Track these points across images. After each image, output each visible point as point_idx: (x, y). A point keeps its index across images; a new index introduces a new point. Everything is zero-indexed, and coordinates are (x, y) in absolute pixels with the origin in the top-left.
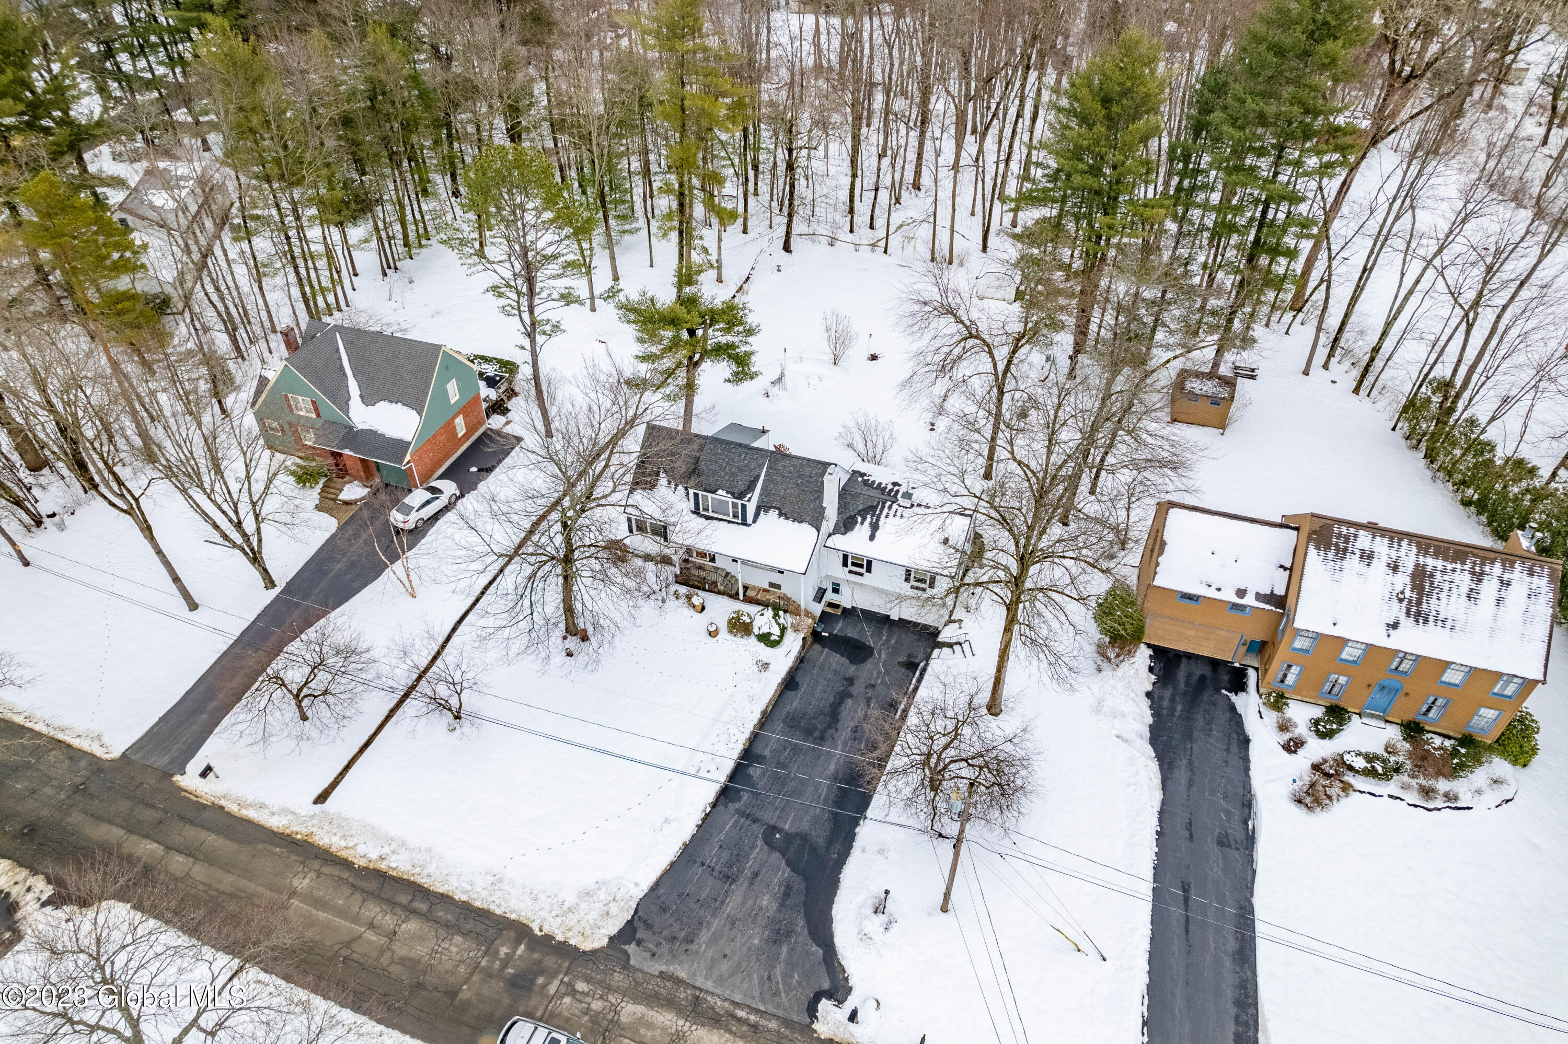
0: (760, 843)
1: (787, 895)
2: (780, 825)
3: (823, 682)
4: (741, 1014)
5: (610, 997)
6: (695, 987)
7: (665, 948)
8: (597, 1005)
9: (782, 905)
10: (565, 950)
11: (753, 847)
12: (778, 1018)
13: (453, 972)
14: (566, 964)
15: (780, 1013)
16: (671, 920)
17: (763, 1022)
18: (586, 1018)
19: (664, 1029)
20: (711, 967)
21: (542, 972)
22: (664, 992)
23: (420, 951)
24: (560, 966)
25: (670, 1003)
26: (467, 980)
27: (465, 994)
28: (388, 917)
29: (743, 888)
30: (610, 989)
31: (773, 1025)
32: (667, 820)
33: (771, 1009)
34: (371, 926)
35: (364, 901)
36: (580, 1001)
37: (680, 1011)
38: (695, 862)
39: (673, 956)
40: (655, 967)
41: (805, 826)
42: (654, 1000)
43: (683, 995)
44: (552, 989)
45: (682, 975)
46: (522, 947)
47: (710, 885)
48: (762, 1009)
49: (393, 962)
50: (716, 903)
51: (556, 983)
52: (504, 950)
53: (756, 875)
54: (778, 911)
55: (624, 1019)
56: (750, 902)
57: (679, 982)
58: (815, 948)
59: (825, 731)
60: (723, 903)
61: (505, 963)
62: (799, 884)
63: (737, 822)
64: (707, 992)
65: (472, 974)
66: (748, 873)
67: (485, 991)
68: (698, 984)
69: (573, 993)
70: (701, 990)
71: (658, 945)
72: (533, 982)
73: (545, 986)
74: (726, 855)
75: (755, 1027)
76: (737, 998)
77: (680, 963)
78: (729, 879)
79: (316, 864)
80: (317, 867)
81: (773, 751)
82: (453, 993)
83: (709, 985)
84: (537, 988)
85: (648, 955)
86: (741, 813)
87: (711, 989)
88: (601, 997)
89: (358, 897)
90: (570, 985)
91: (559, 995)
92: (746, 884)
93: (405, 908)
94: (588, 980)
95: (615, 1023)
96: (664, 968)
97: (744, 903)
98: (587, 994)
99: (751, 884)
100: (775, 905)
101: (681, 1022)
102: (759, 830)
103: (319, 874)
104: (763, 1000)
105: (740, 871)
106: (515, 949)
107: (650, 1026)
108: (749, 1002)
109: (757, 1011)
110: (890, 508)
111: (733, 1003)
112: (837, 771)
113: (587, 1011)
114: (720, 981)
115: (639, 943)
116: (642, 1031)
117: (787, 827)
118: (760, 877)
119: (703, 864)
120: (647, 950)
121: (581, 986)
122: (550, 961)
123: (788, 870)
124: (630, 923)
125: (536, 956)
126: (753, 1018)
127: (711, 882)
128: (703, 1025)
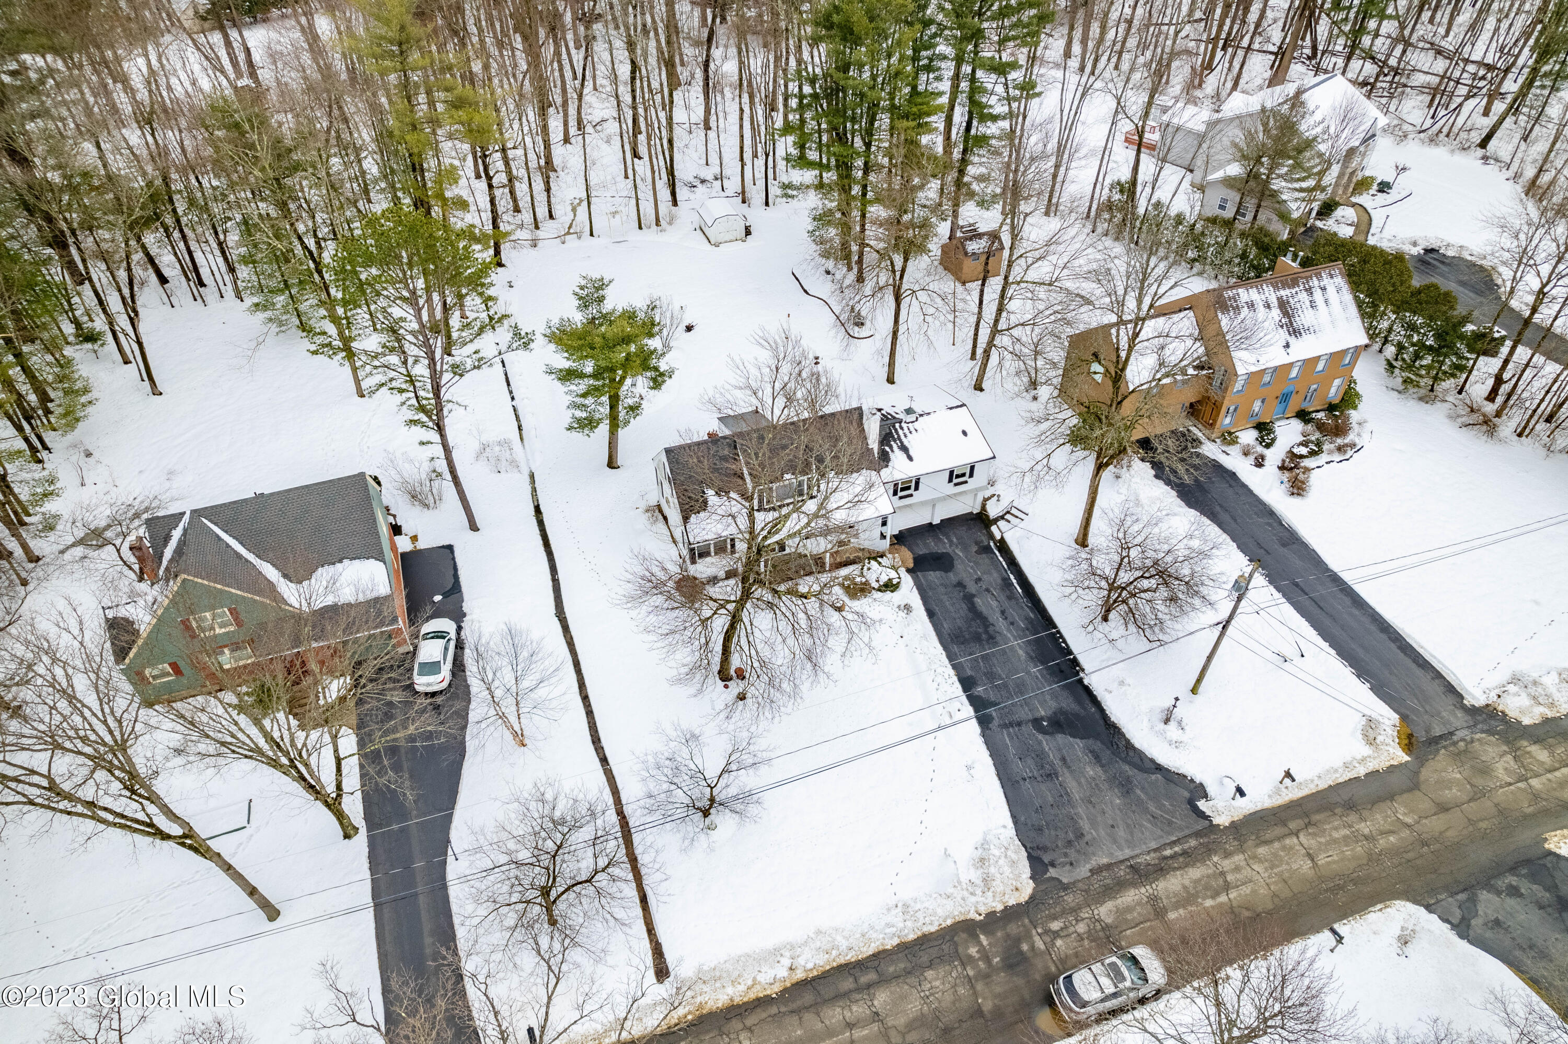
0: (1040, 737)
1: (1097, 758)
2: (1037, 715)
3: (945, 598)
4: (1168, 852)
5: (1083, 915)
6: (1122, 862)
7: (1072, 852)
8: (1081, 928)
9: (1102, 766)
10: (1011, 913)
11: (1040, 743)
12: (1190, 836)
13: (957, 999)
14: (1026, 921)
15: (1187, 832)
16: (1053, 833)
17: (1186, 846)
18: (1086, 942)
19: (1139, 903)
20: (1115, 841)
21: (1018, 941)
22: (1108, 881)
23: (914, 1007)
24: (1024, 926)
25: (1121, 886)
26: (975, 994)
27: (987, 1005)
28: (854, 1008)
29: (1067, 775)
30: (1075, 910)
31: (1193, 843)
32: (969, 768)
33: (1180, 835)
34: (850, 1026)
35: (818, 1014)
36: (1069, 935)
37: (1134, 885)
38: (1018, 782)
39: (1084, 854)
40: (1083, 871)
41: (1053, 705)
42: (1109, 892)
43: (1122, 872)
44: (1039, 944)
45: (1105, 861)
46: (982, 937)
47: (1046, 791)
48: (1175, 839)
49: (903, 1035)
50: (1064, 796)
51: (1037, 939)
52: (973, 951)
53: (1063, 759)
54: (1105, 772)
55: (1109, 921)
56: (1083, 780)
57: (1108, 867)
58: (1153, 777)
59: (987, 632)
60: (1067, 794)
61: (987, 959)
62: (1097, 746)
63: (1009, 734)
64: (1132, 857)
65: (973, 987)
66: (1057, 763)
67: (998, 990)
68: (1121, 858)
69: (1056, 934)
70: (1127, 860)
71: (1066, 855)
72: (1021, 953)
73: (1033, 948)
74: (1030, 761)
75: (1184, 853)
76: (1154, 845)
77: (1094, 854)
78: (1051, 776)
79: (736, 1024)
80: (740, 1026)
81: (972, 668)
82: (978, 1012)
83: (1128, 853)
84: (1029, 954)
85: (1068, 867)
86: (1005, 726)
87: (1132, 854)
88: (1077, 921)
89: (808, 1017)
90: (1047, 931)
91: (1050, 946)
92: (1065, 770)
93: (859, 990)
94: (1055, 918)
95: (1106, 928)
96: (1088, 867)
97: (1079, 784)
98: (1066, 927)
99: (1069, 767)
100: (1099, 769)
101: (1143, 890)
102: (1029, 729)
103: (750, 1029)
104: (1169, 833)
105: (1052, 765)
106: (979, 943)
107: (1129, 909)
108: (1162, 842)
109: (1174, 843)
110: (902, 428)
111: (1155, 850)
112: (1027, 653)
113: (1080, 938)
114: (1131, 844)
115: (1053, 864)
116: (1129, 917)
117: (1043, 713)
118: (1068, 759)
119: (1025, 779)
120: (1063, 865)
121: (1055, 926)
122: (1013, 929)
123: (1078, 741)
124: (1030, 857)
125: (999, 934)
126: (1176, 849)
127: (1043, 787)
128: (1157, 880)
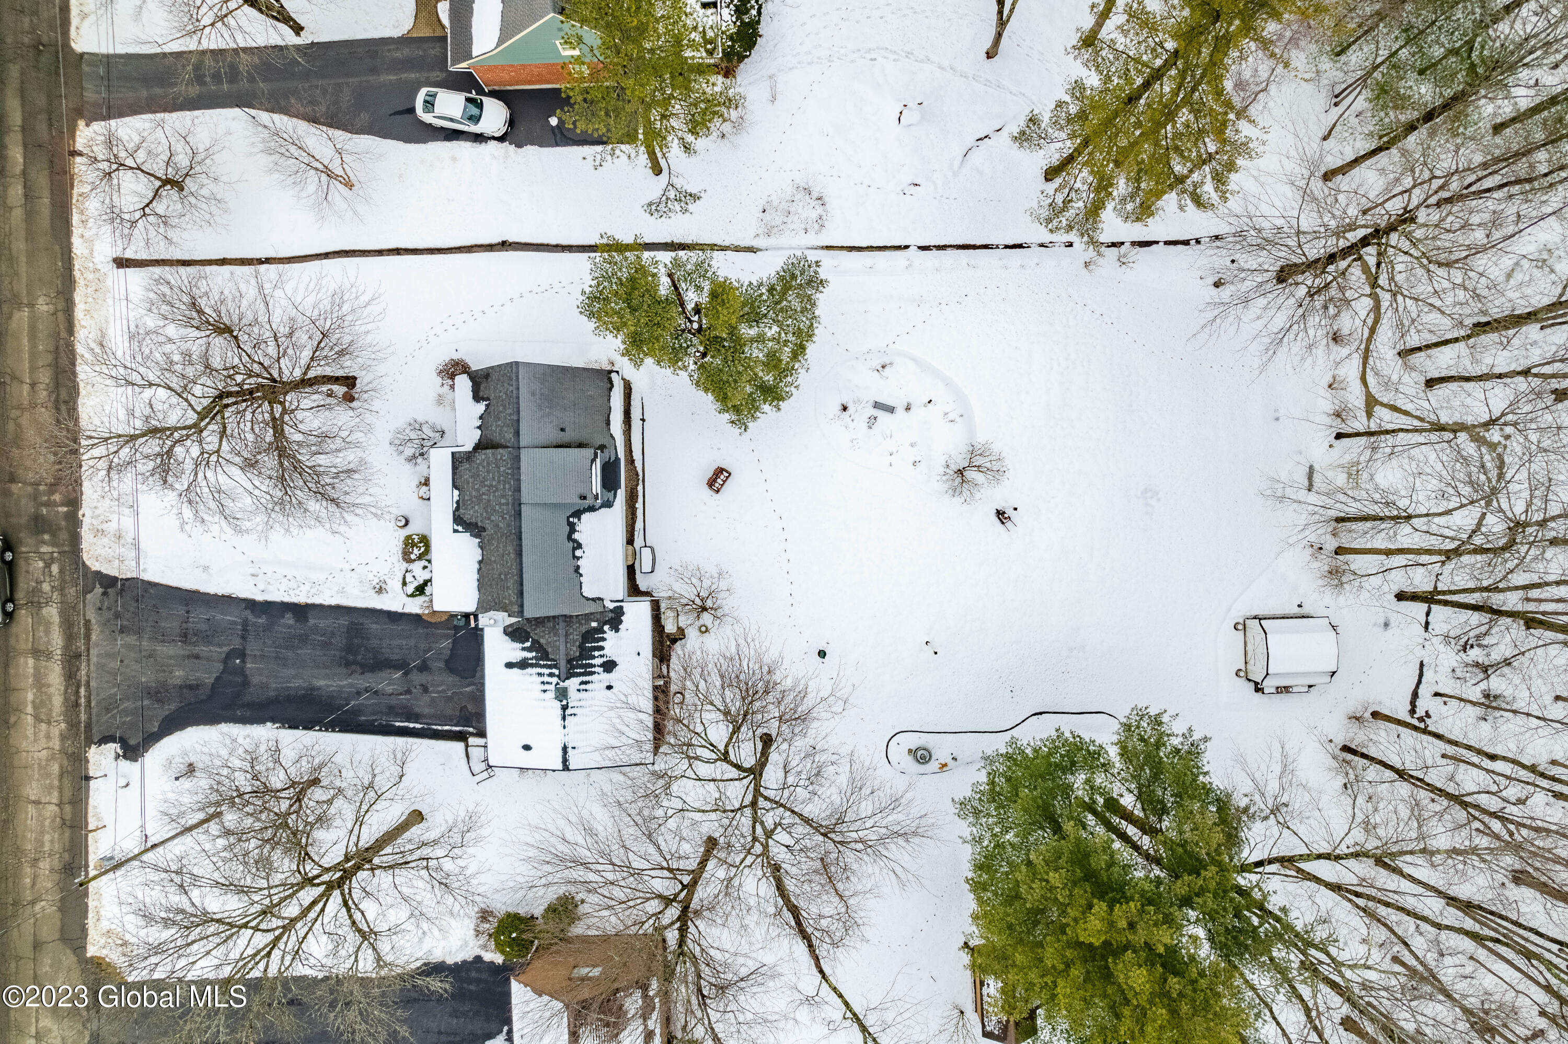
0: (226, 649)
1: (191, 687)
2: (248, 660)
3: (412, 642)
4: (82, 691)
5: (56, 594)
6: (88, 650)
7: (109, 615)
8: (46, 587)
9: (181, 687)
10: (75, 542)
11: (220, 646)
12: (90, 718)
13: (27, 469)
14: (66, 549)
15: (94, 719)
16: (132, 609)
17: (83, 709)
18: (34, 584)
19: (49, 642)
20: (108, 655)
21: (54, 535)
22: (76, 629)
23: (31, 435)
24: (63, 545)
25: (70, 637)
26: (25, 483)
27: (15, 488)
28: (45, 393)
29: (182, 652)
30: (62, 590)
31: (83, 717)
32: (206, 568)
33: (94, 711)
34: (33, 385)
35: (49, 365)
36: (44, 574)
37: (66, 648)
38: (187, 605)
39: (105, 624)
40: (91, 615)
41: (255, 680)
42: (68, 626)
43: (81, 645)
44: (45, 549)
45: (93, 637)
46: (65, 509)
47: (171, 625)
48: (93, 704)
49: (15, 420)
50: (162, 637)
51: (50, 549)
52: (57, 497)
53: (197, 657)
54: (175, 686)
55: (44, 611)
56: (172, 662)
57: (88, 637)
58: (156, 724)
59: (355, 662)
60: (163, 641)
61: (48, 504)
62: (203, 693)
63: (235, 623)
64: (88, 660)
65: (32, 484)
66: (196, 650)
67: (23, 502)
68: (91, 651)
69: (48, 565)
70: (88, 655)
71: (109, 609)
72: (44, 532)
73: (44, 542)
74: (204, 627)
75: (77, 705)
76: (93, 684)
77: (102, 632)
78: (185, 637)
79: (61, 305)
80: (60, 308)
81: (315, 625)
82: (13, 479)
83: (94, 659)
84: (40, 537)
85: (98, 605)
86: (245, 623)
87: (92, 662)
88: (53, 587)
89: (50, 358)
90: (52, 560)
91: (41, 556)
92: (187, 653)
93: (57, 401)
94: (61, 571)
95: (39, 606)
96: (93, 621)
97: (170, 657)
98: (51, 576)
99: (189, 657)
100: (178, 682)
101: (59, 652)
102: (236, 643)
103: (54, 314)
104: (98, 703)
105: (195, 644)
106: (62, 505)
107: (47, 632)
108: (94, 693)
109: (89, 701)
110: (551, 675)
111: (88, 683)
112: (319, 689)
113: (39, 582)
114: (101, 666)
115: (105, 594)
116: (41, 628)
117: (249, 666)
118: (197, 661)
119: (188, 612)
120: (102, 602)
121: (55, 569)
122: (64, 536)
123: (212, 680)
124: (115, 579)
125: (63, 523)
126: (83, 700)
127: (176, 624)
128: (63, 668)
